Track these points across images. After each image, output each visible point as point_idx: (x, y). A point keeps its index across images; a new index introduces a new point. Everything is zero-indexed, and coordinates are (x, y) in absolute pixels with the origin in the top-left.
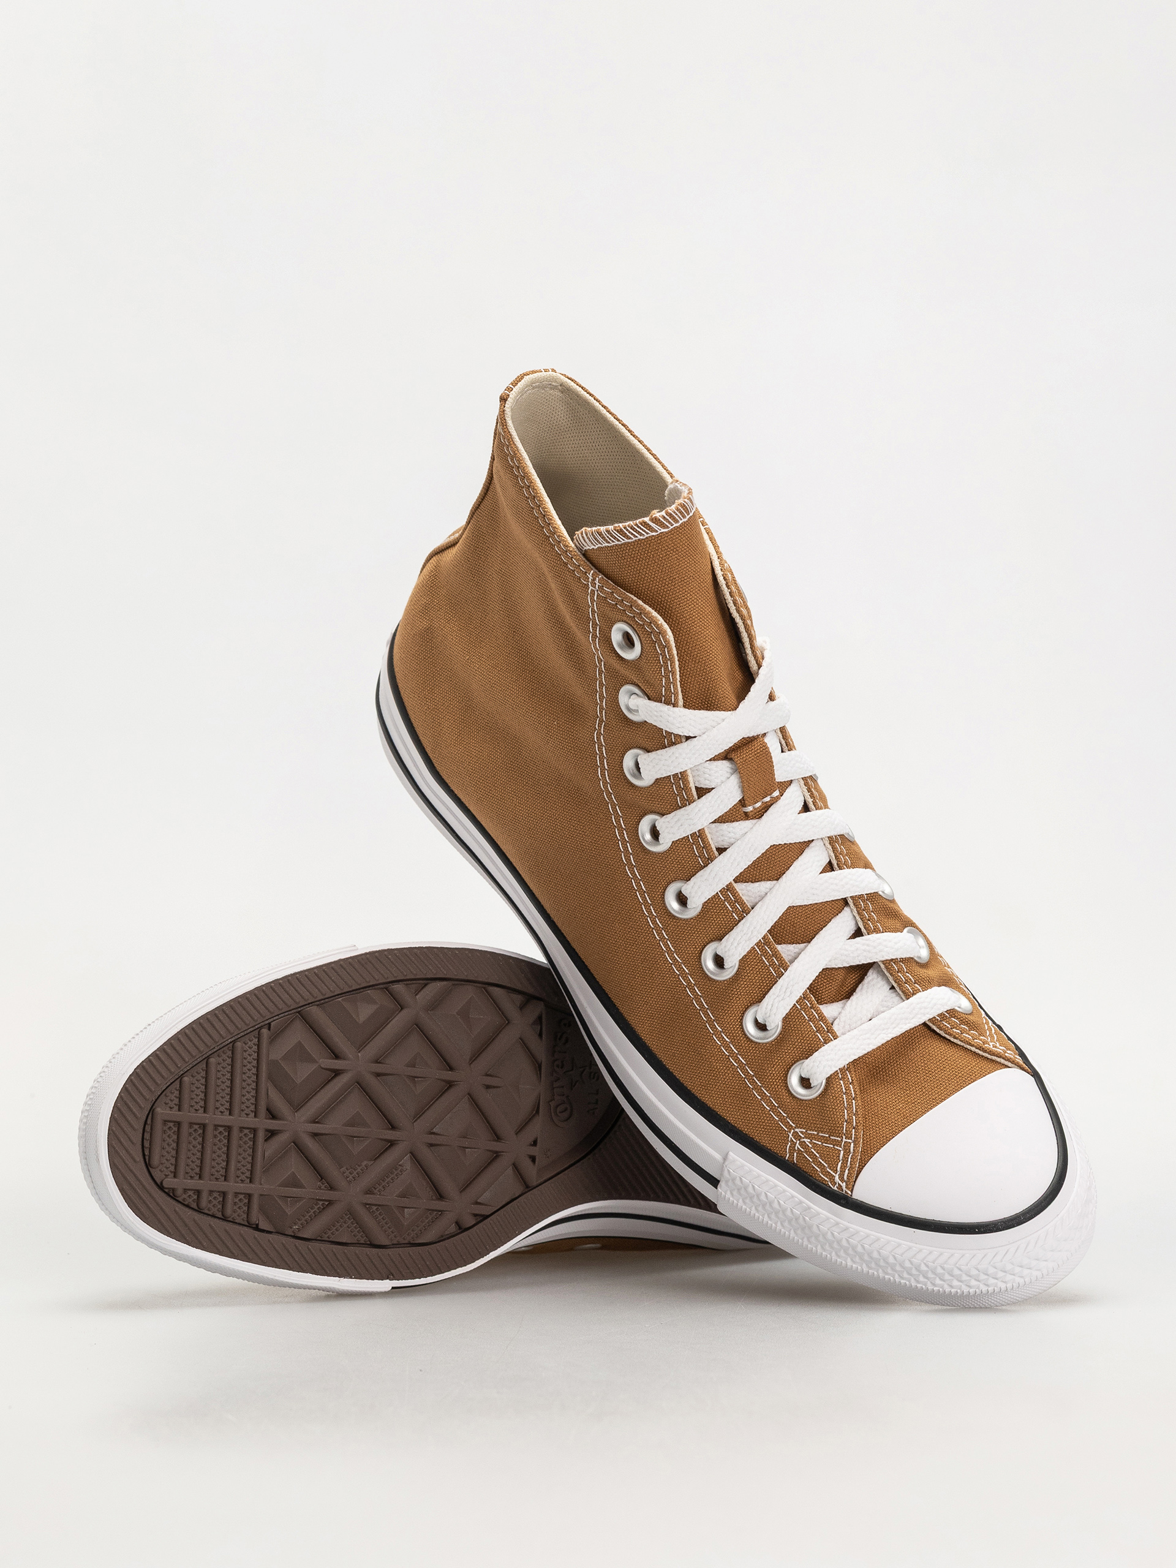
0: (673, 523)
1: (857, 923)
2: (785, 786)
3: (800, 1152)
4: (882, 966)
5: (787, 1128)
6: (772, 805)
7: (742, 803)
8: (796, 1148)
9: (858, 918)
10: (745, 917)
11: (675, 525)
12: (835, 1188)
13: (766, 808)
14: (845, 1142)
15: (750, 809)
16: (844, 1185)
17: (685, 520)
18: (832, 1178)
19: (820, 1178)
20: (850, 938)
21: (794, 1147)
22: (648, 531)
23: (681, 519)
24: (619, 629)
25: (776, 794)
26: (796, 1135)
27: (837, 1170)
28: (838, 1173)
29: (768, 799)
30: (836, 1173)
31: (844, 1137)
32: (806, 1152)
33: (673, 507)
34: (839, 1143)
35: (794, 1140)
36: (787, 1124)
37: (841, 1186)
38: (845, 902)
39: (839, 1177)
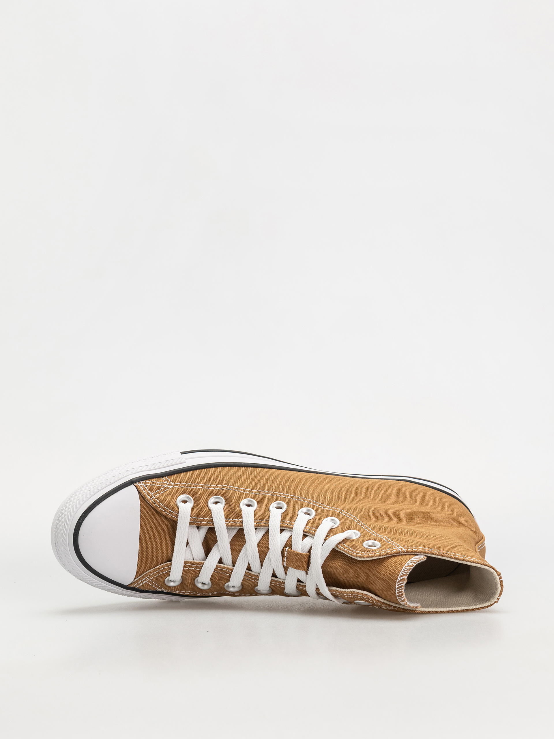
0: (398, 586)
1: (224, 564)
2: (286, 569)
6: (283, 559)
7: (291, 548)
9: (225, 566)
11: (397, 587)
12: (141, 482)
13: (283, 556)
15: (287, 550)
17: (396, 593)
20: (221, 558)
23: (397, 591)
24: (378, 545)
25: (285, 564)
28: (145, 486)
29: (285, 559)
33: (403, 590)
37: (140, 484)
38: (234, 566)
39: (143, 486)
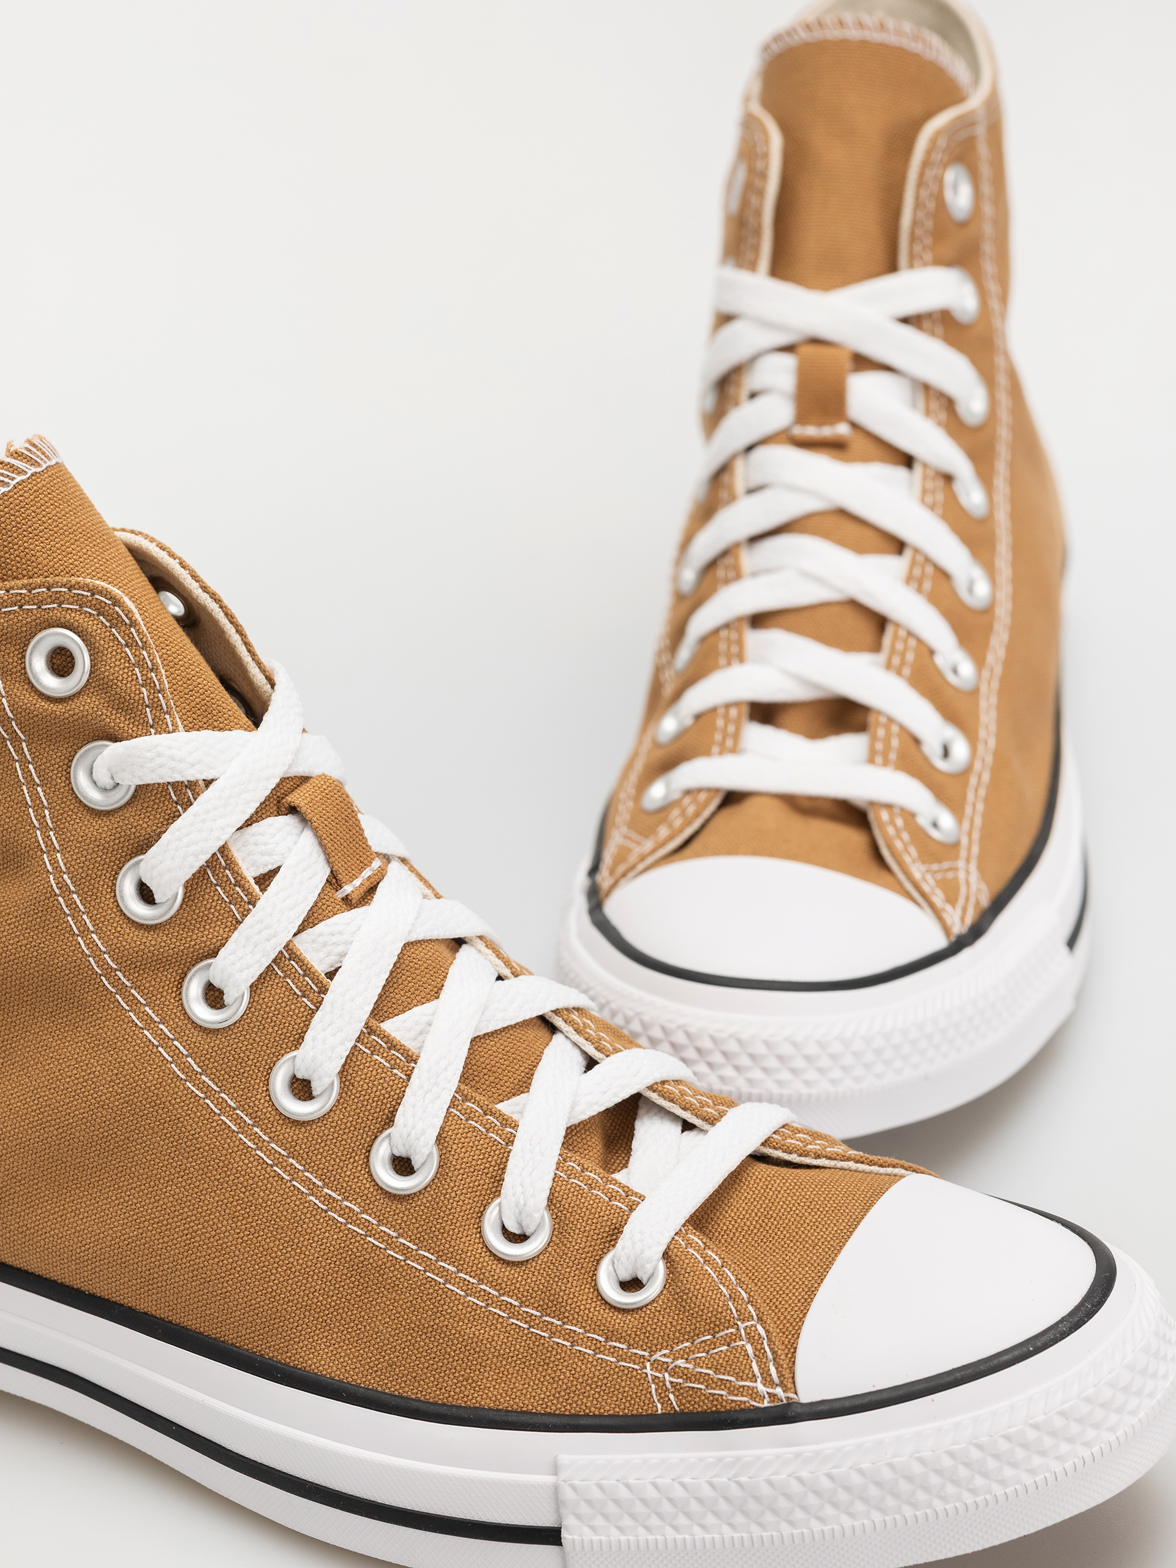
1: (584, 1053)
3: (678, 1387)
4: (654, 1097)
5: (638, 1364)
6: (378, 883)
7: (334, 881)
8: (668, 1385)
9: (580, 1040)
10: (413, 1068)
12: (766, 1404)
13: (375, 881)
14: (745, 1329)
15: (348, 889)
16: (779, 1391)
18: (754, 1394)
19: (733, 1405)
20: (585, 1072)
21: (665, 1385)
22: (13, 475)
26: (657, 1365)
27: (754, 1376)
28: (759, 1380)
30: (756, 1381)
31: (739, 1323)
32: (688, 1379)
34: (738, 1337)
35: (657, 1374)
36: (634, 1358)
37: (775, 1395)
39: (764, 1385)
